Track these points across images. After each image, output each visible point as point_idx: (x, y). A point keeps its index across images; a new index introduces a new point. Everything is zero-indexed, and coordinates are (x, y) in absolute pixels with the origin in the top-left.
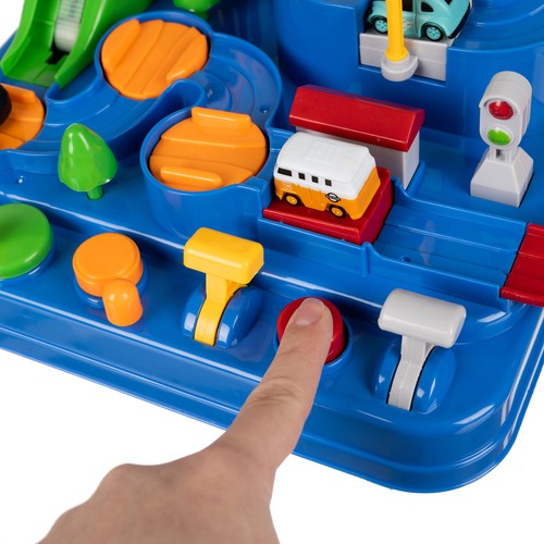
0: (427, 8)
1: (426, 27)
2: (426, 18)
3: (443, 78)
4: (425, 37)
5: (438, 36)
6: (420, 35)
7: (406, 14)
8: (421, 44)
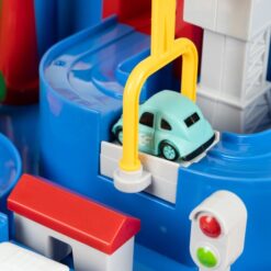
0: (166, 125)
1: (163, 144)
2: (163, 135)
3: (173, 201)
4: (161, 155)
5: (173, 156)
6: (156, 153)
7: (144, 128)
8: (155, 161)
